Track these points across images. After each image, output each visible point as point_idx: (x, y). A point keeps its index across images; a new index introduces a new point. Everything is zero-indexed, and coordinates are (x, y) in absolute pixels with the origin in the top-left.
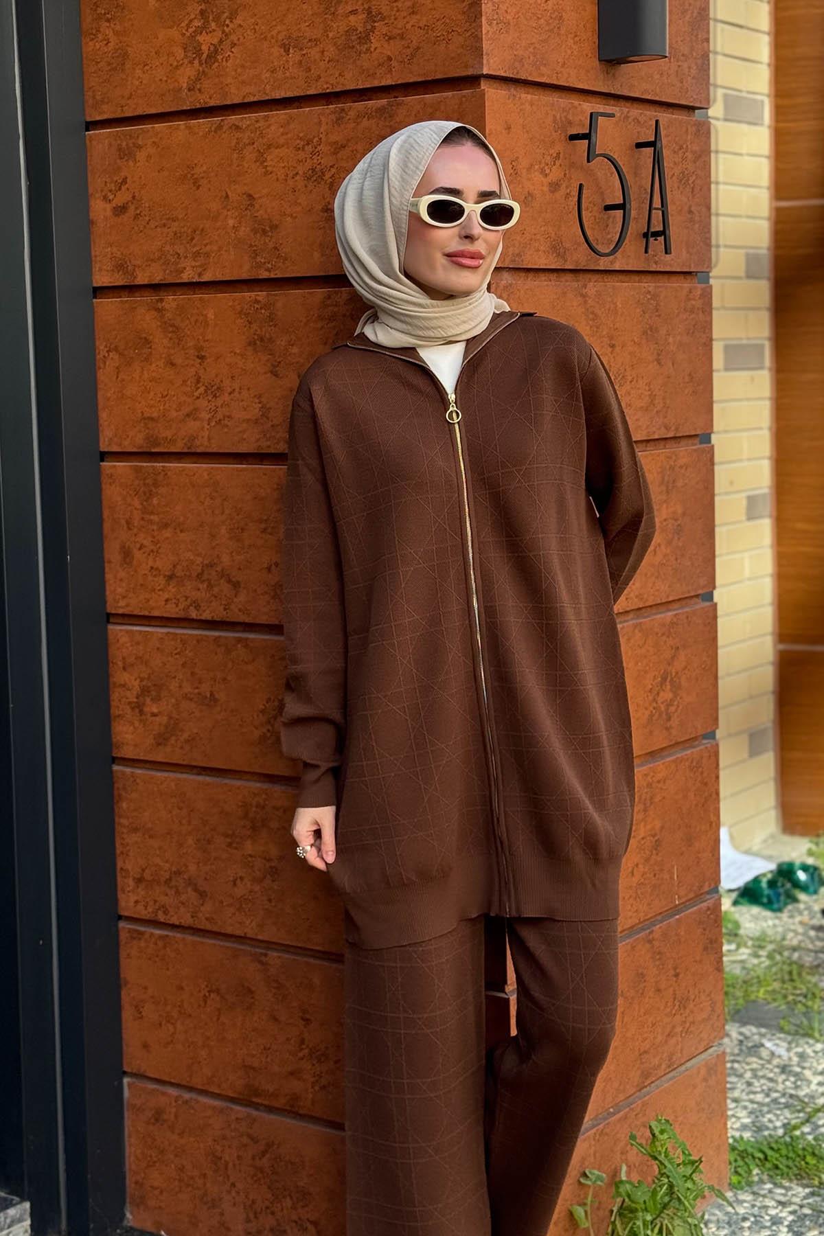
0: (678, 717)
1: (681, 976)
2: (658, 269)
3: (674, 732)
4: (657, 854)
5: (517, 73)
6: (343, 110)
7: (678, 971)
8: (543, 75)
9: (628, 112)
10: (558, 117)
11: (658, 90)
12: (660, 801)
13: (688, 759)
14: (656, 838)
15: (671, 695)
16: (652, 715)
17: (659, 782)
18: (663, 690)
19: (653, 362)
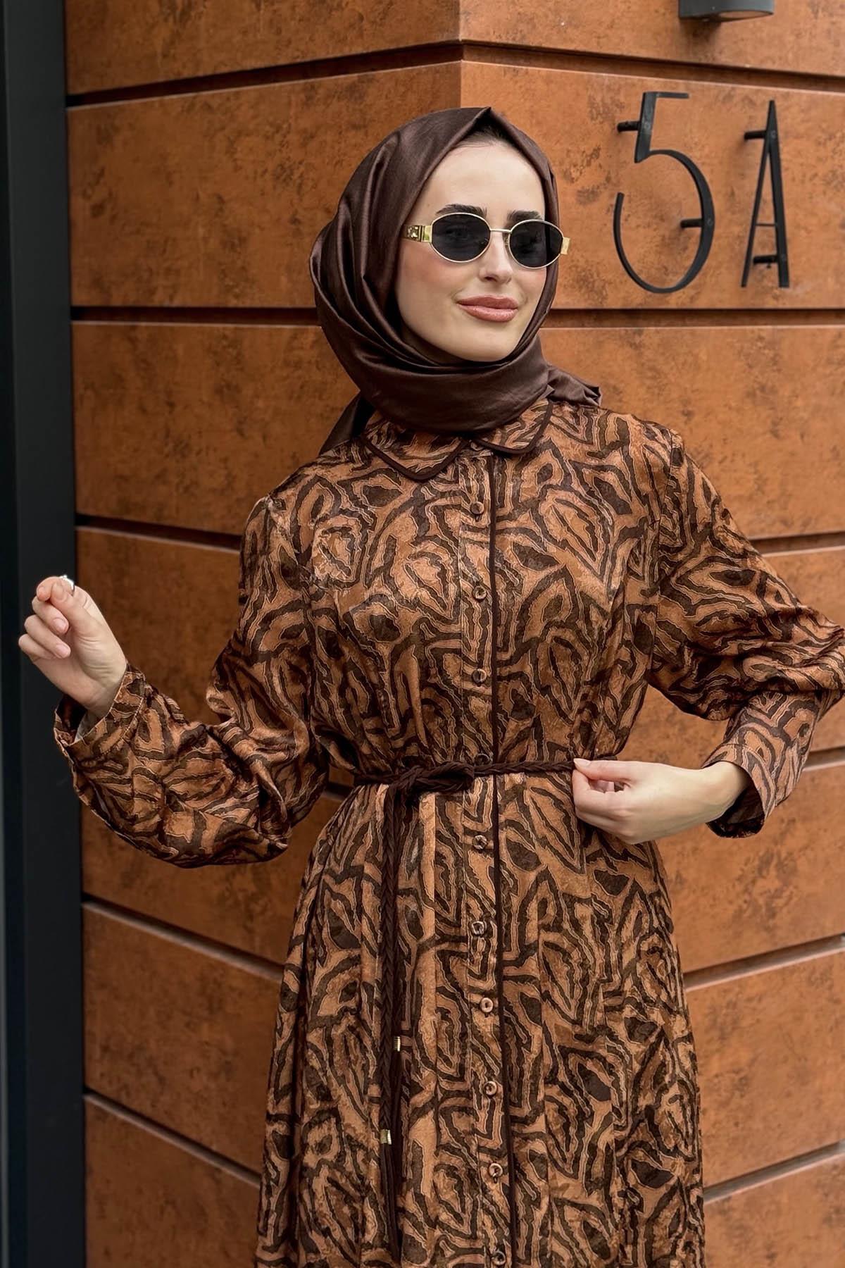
0: (789, 912)
1: (779, 1258)
2: (780, 306)
3: (780, 933)
4: (742, 1096)
5: (523, 37)
6: (313, 87)
7: (773, 1250)
8: (572, 41)
9: (733, 89)
10: (598, 99)
11: (790, 56)
12: (752, 1025)
13: (804, 969)
14: (742, 1074)
15: (777, 884)
16: (740, 911)
17: (750, 1000)
18: (764, 877)
19: (764, 433)
